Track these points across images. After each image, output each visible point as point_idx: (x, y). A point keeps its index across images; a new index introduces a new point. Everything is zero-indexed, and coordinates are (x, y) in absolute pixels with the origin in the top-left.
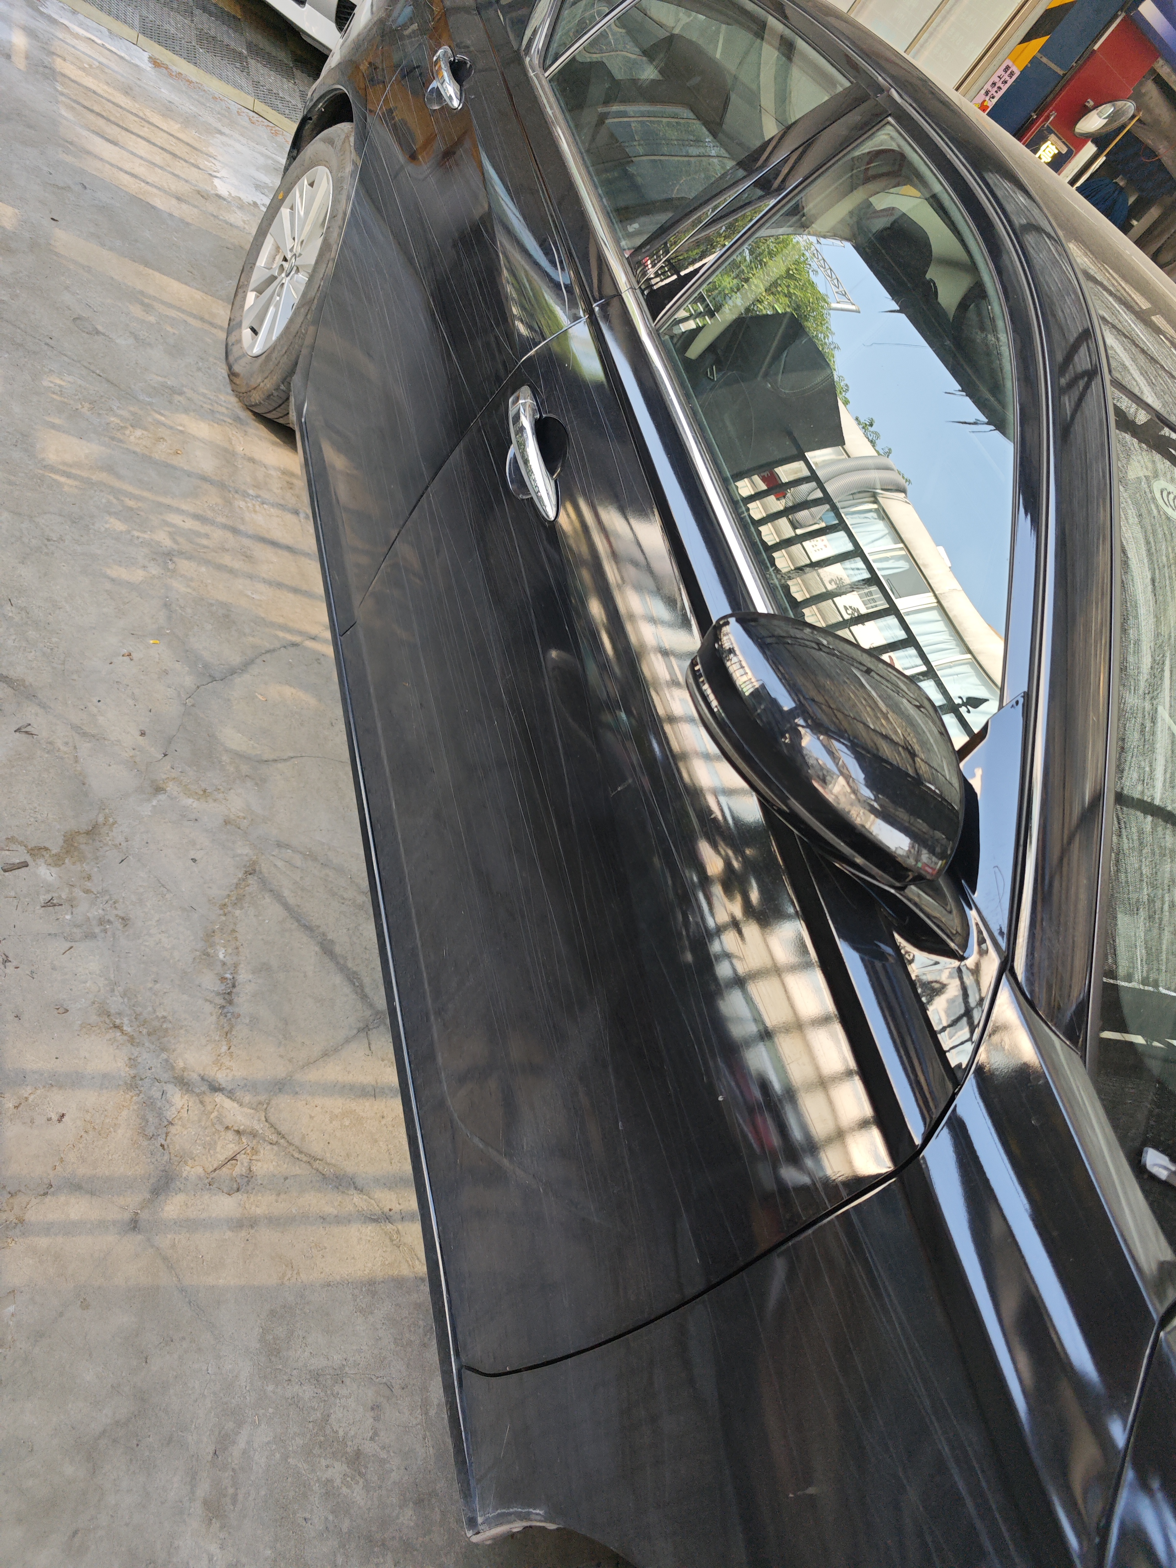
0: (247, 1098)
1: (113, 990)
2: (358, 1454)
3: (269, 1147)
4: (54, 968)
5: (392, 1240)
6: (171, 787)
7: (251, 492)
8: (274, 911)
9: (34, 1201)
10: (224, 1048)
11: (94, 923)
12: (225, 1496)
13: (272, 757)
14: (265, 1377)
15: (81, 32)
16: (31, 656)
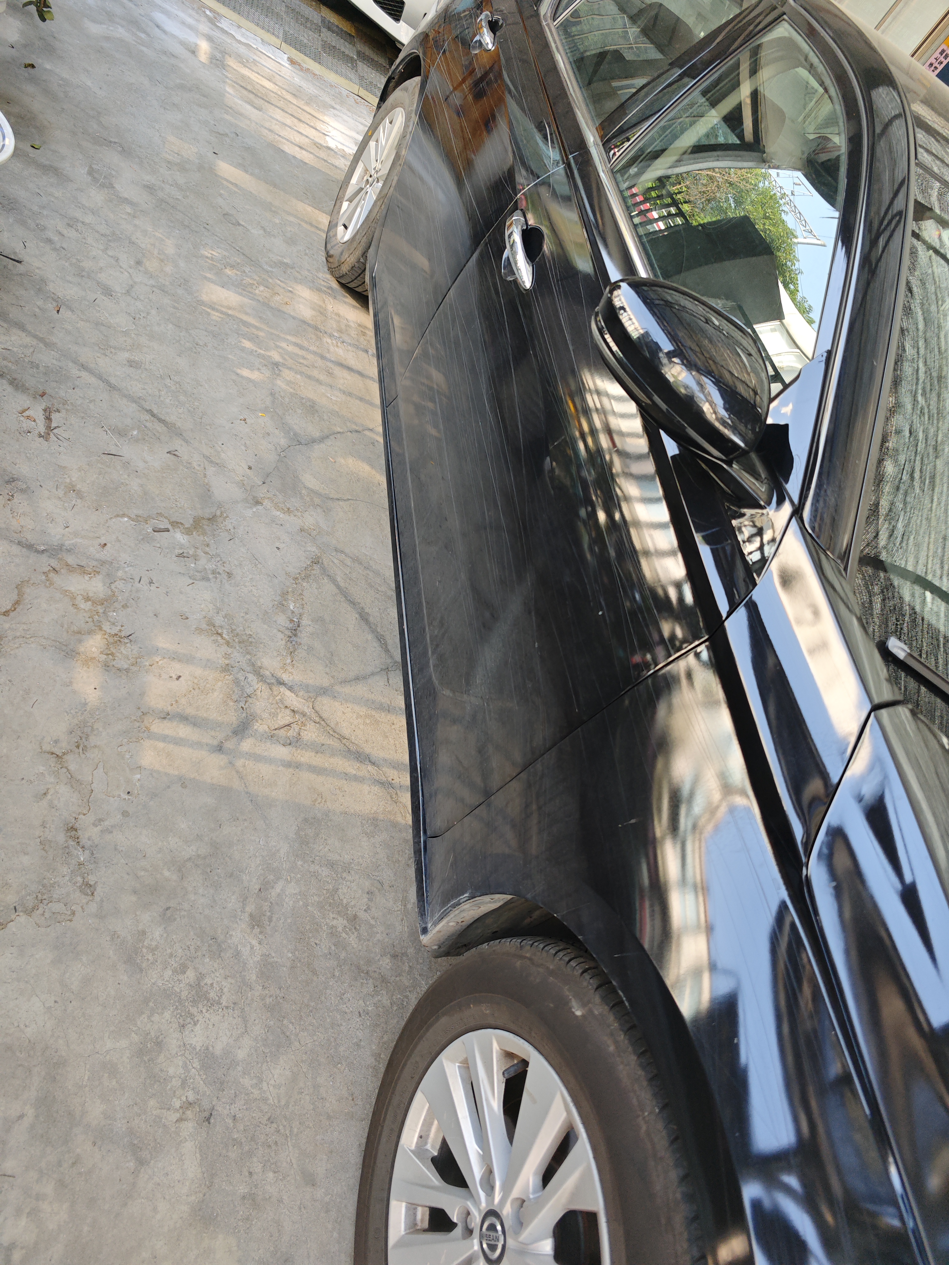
0: (301, 693)
1: (218, 613)
2: (355, 917)
3: (313, 724)
4: (181, 593)
5: (392, 798)
6: (266, 502)
7: (336, 334)
8: (329, 588)
9: (157, 721)
10: (289, 661)
11: (209, 572)
12: (264, 915)
13: (336, 497)
14: (297, 856)
15: (243, 40)
16: (180, 411)
